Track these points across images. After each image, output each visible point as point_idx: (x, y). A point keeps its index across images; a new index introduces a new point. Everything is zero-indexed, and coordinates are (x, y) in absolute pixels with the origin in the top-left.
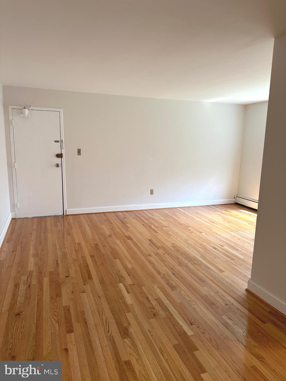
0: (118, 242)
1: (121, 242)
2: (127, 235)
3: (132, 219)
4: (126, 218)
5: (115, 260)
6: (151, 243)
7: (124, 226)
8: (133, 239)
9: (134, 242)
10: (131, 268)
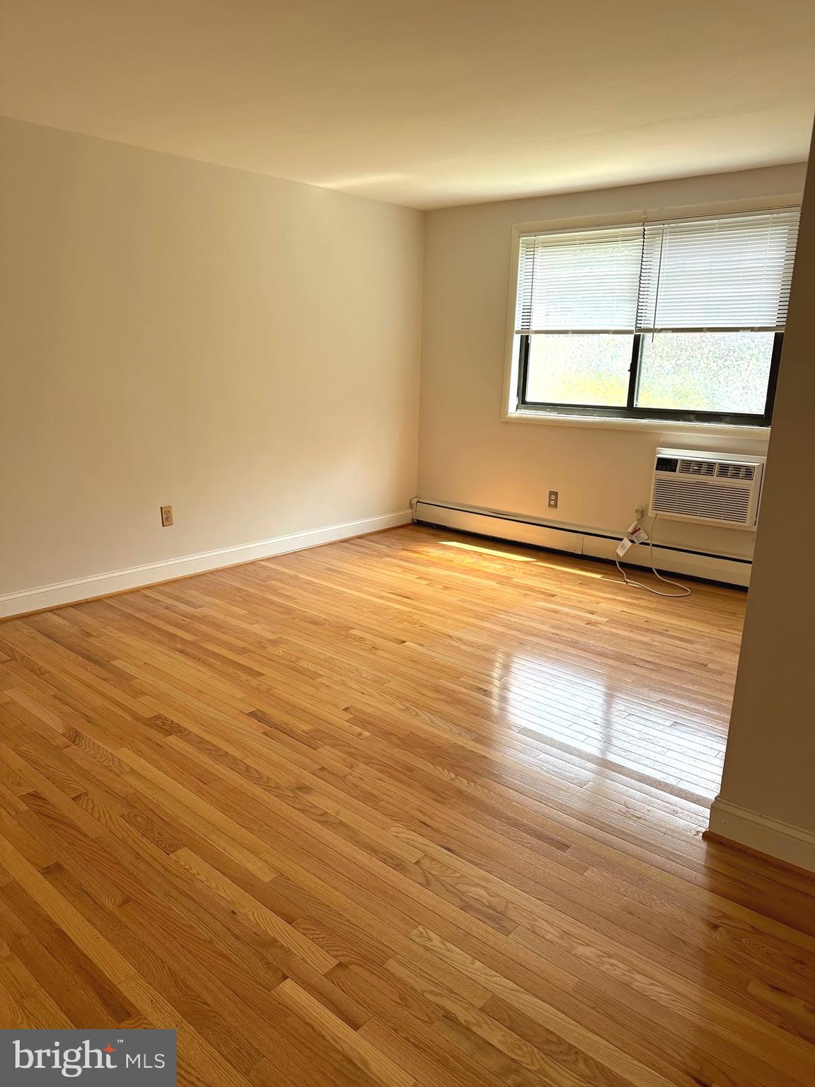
0: (127, 756)
1: (140, 753)
2: (148, 715)
3: (121, 635)
4: (89, 635)
5: (172, 855)
6: (267, 727)
7: (109, 675)
8: (185, 729)
9: (200, 742)
10: (273, 876)
